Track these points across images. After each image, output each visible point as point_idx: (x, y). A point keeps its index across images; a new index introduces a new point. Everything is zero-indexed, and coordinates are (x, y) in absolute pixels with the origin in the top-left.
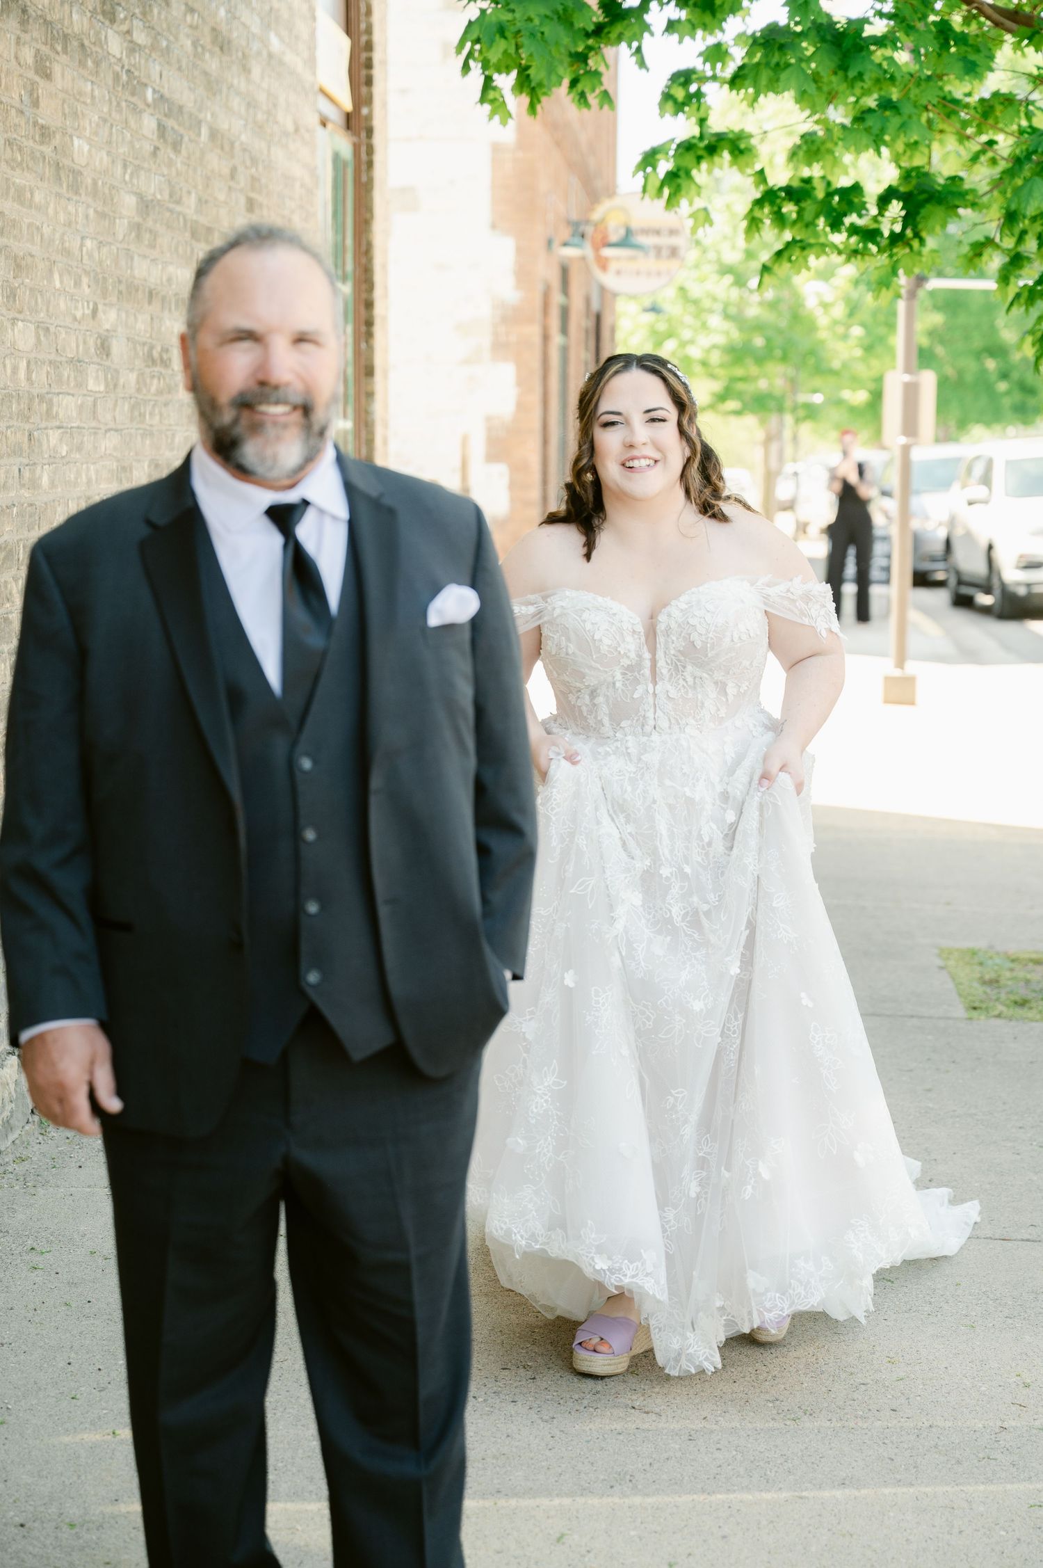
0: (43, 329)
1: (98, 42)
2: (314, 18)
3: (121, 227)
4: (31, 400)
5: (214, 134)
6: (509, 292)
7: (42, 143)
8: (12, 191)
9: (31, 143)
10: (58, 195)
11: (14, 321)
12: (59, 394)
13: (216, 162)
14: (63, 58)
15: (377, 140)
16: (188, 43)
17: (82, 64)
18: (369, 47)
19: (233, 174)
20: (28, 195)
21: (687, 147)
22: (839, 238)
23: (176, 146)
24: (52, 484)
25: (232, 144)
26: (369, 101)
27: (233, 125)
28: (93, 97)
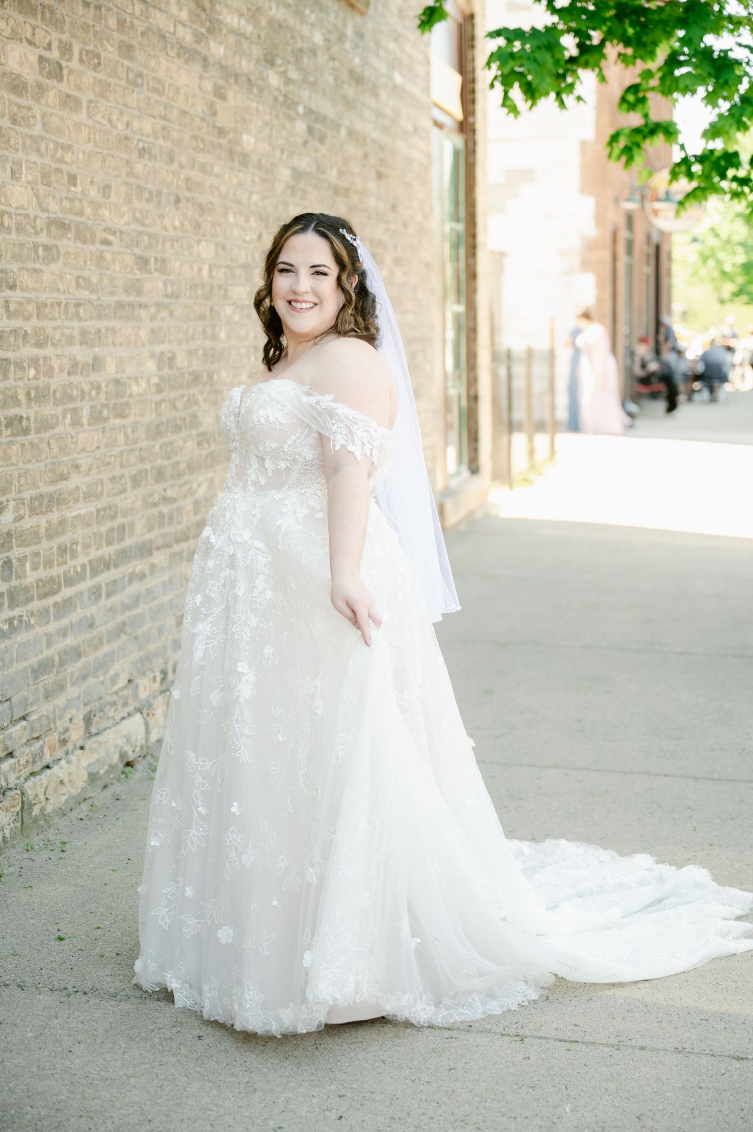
0: (221, 246)
1: (261, 77)
2: (428, 63)
3: (279, 188)
4: (212, 287)
5: (351, 133)
6: (591, 230)
7: (219, 137)
8: (197, 166)
9: (211, 137)
10: (232, 168)
11: (199, 242)
12: (232, 285)
13: (352, 149)
14: (235, 87)
15: (479, 137)
16: (331, 79)
17: (249, 91)
18: (473, 81)
19: (366, 156)
20: (209, 168)
21: (637, 131)
22: (725, 184)
23: (322, 140)
24: (228, 337)
25: (365, 139)
26: (473, 113)
27: (367, 127)
28: (258, 111)
